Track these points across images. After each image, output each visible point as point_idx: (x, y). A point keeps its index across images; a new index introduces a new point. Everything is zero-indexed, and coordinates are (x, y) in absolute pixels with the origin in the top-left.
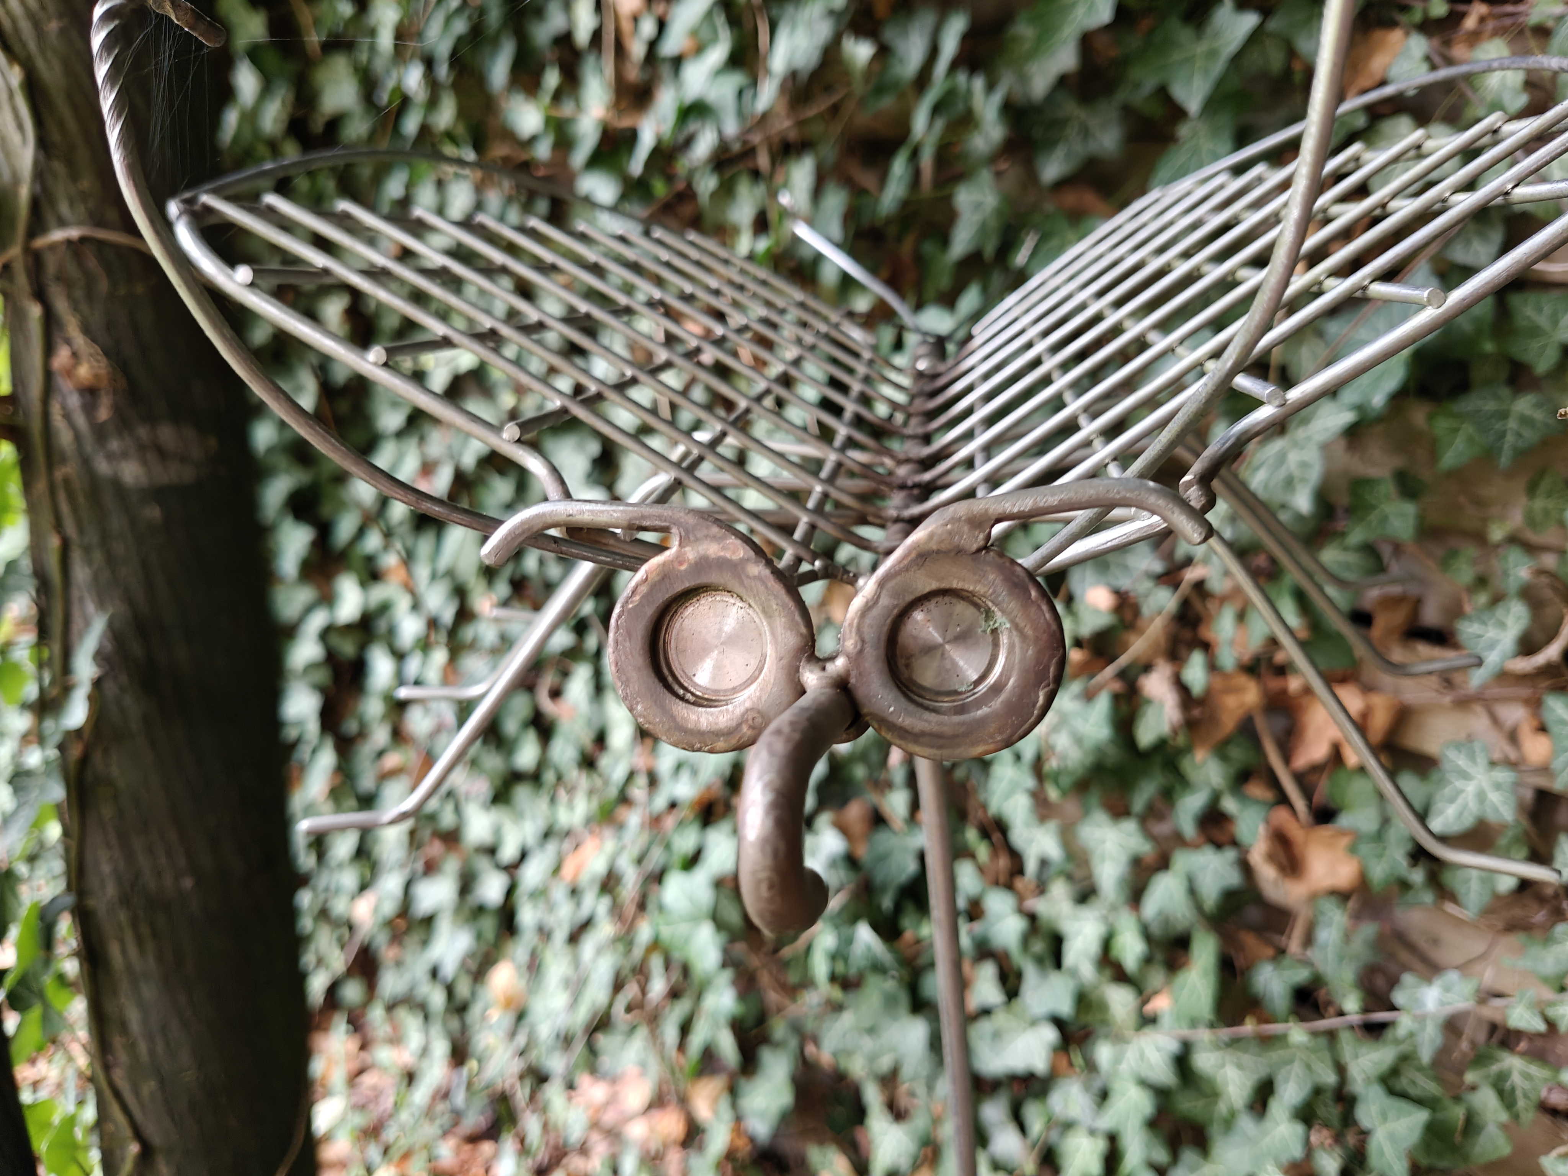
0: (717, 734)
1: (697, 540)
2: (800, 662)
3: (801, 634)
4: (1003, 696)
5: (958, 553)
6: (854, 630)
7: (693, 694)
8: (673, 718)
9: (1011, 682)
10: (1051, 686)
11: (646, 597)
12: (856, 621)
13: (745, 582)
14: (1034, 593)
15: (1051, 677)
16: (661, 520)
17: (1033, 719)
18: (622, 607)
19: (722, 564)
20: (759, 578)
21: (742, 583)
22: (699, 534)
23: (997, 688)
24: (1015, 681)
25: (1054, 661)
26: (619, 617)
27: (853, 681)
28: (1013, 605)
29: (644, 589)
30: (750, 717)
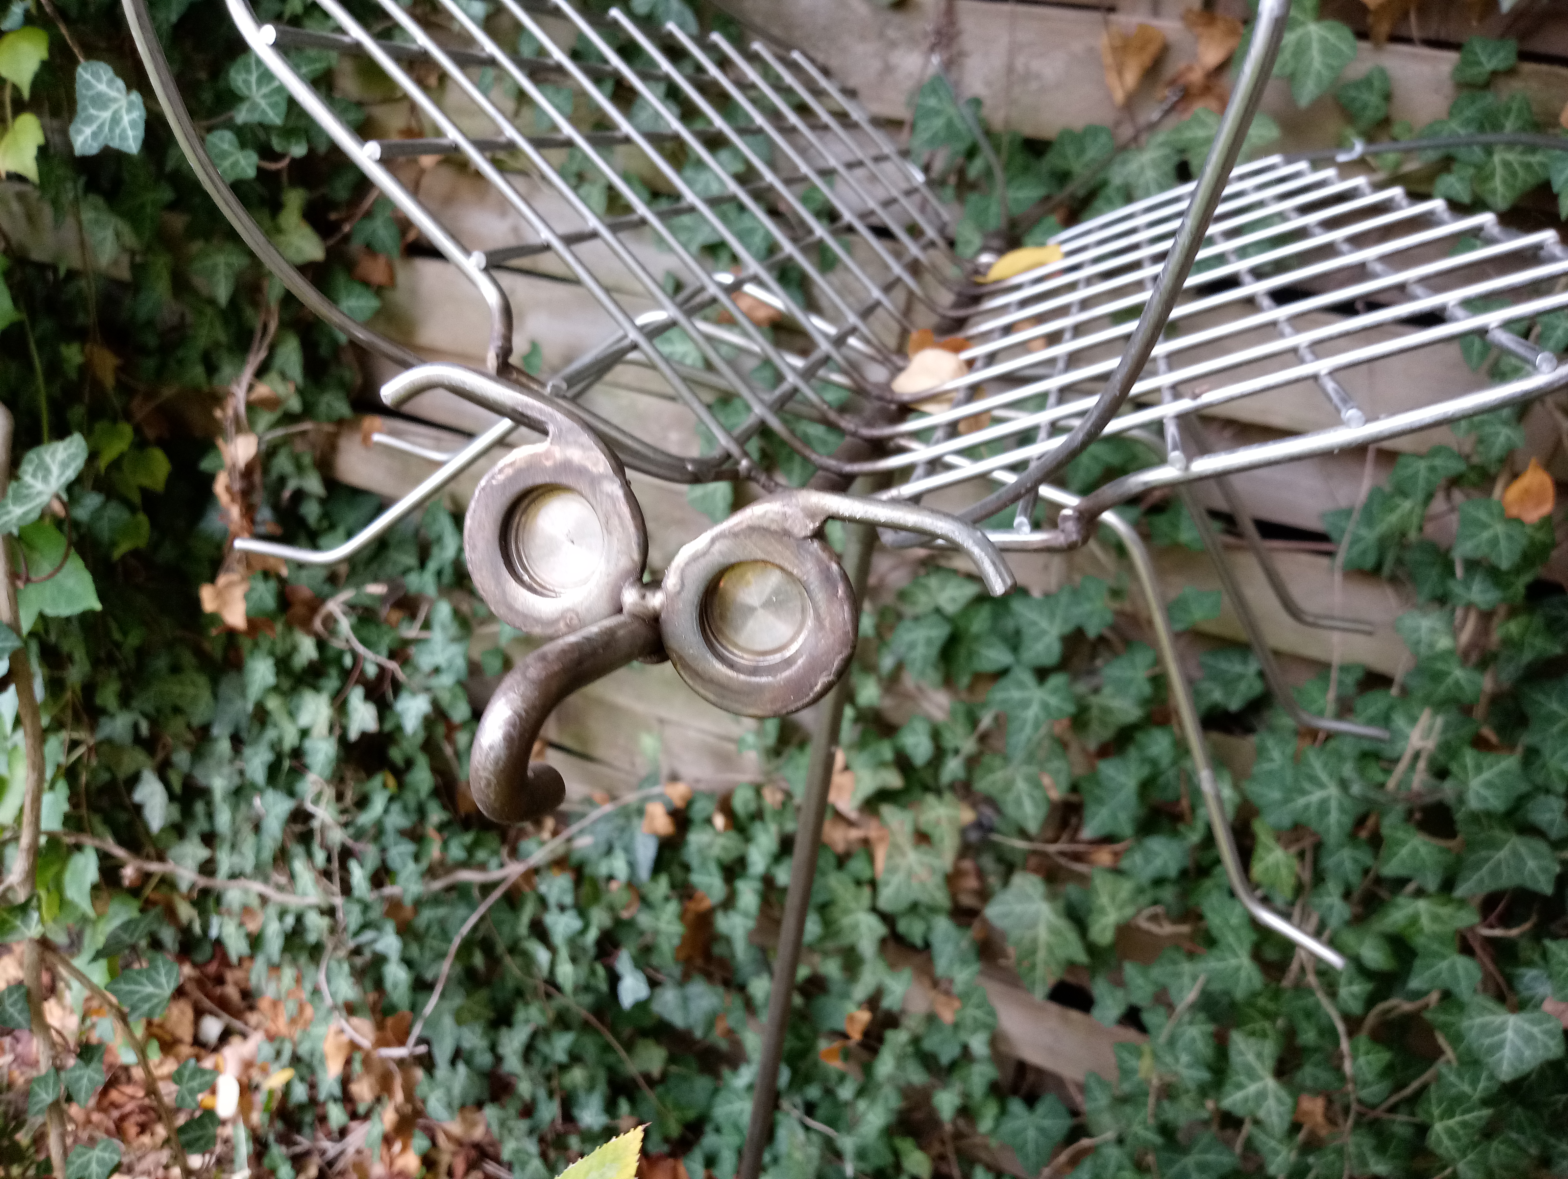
0: (538, 621)
1: (567, 443)
2: (624, 583)
3: (633, 560)
4: (787, 673)
5: (786, 533)
6: (678, 572)
7: (530, 577)
8: (504, 593)
9: (800, 662)
10: (831, 678)
11: (510, 480)
12: (682, 565)
13: (598, 497)
14: (840, 592)
15: (834, 670)
16: (541, 415)
17: (807, 700)
18: (488, 482)
19: (582, 471)
20: (610, 496)
21: (595, 496)
22: (570, 438)
23: (788, 662)
24: (803, 663)
25: (840, 657)
26: (483, 489)
27: (663, 615)
28: (820, 596)
29: (509, 471)
30: (569, 616)
